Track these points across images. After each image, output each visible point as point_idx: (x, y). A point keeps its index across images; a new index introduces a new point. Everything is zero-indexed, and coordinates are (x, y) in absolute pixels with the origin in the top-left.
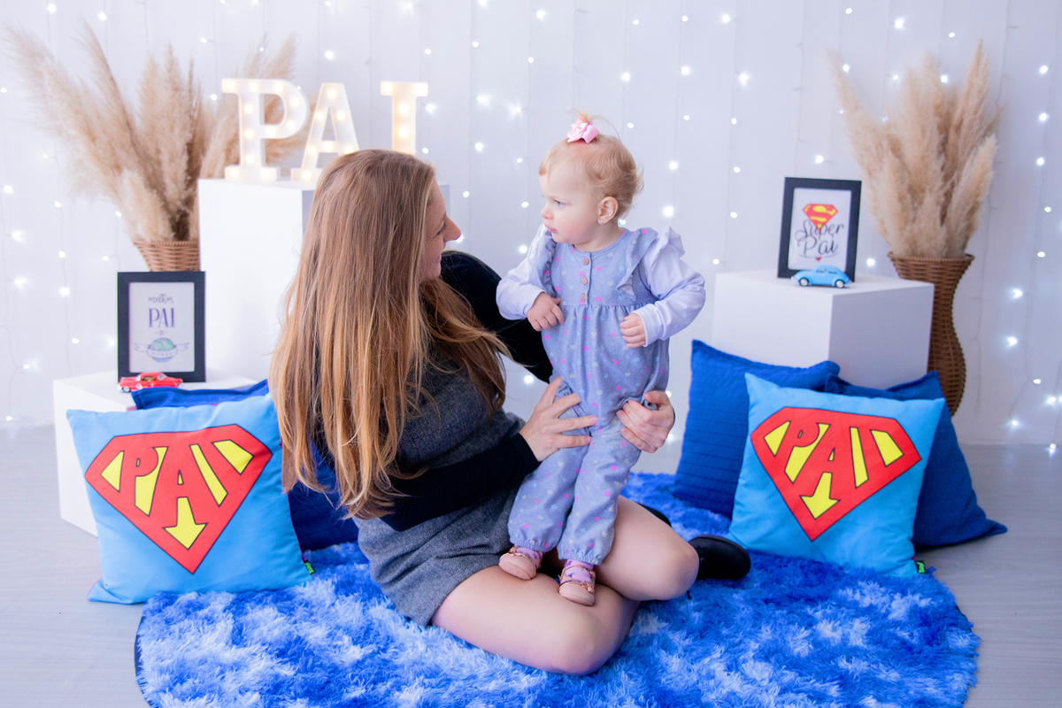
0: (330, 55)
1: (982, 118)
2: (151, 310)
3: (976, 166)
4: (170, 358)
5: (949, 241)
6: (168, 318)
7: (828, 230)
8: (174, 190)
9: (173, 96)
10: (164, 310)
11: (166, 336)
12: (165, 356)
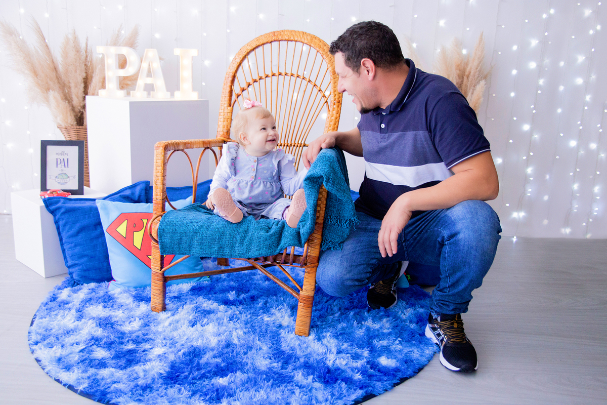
0: (157, 36)
1: (480, 71)
2: (57, 159)
3: (474, 97)
4: (66, 183)
6: (66, 163)
8: (77, 101)
9: (76, 55)
10: (64, 159)
11: (64, 172)
12: (64, 182)
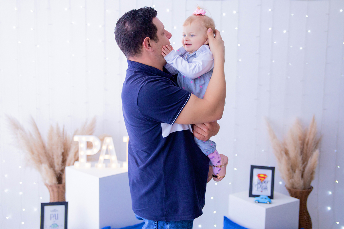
2: (51, 215)
3: (313, 160)
5: (304, 184)
6: (56, 217)
7: (265, 182)
8: (58, 168)
9: (58, 139)
10: (55, 215)
11: (55, 223)
